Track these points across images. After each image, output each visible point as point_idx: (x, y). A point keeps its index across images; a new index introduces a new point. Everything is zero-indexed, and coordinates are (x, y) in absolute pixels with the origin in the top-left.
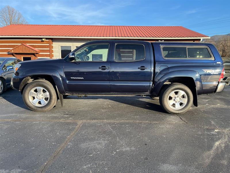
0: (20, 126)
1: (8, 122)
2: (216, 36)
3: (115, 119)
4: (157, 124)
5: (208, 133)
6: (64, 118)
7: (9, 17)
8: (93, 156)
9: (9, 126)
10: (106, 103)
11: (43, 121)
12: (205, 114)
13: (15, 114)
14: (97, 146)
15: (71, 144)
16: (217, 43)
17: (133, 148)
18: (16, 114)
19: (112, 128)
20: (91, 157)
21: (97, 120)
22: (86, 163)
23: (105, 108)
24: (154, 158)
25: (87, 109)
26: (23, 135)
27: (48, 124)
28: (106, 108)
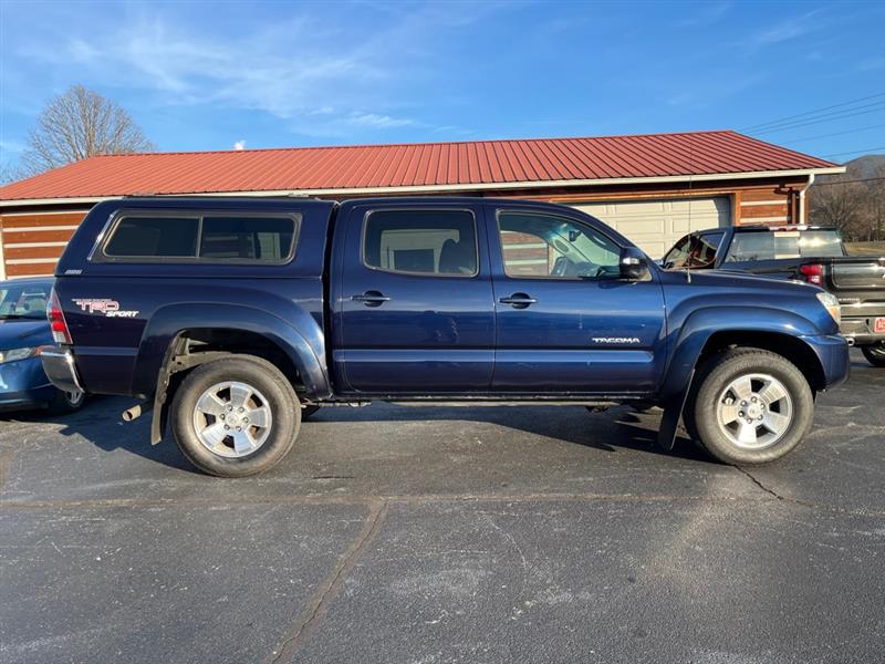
0: (165, 520)
1: (119, 509)
2: (868, 158)
3: (505, 489)
4: (665, 503)
5: (866, 533)
6: (320, 488)
7: (83, 128)
8: (441, 625)
9: (127, 522)
10: (462, 432)
11: (243, 500)
12: (849, 463)
13: (141, 478)
14: (452, 588)
15: (357, 583)
16: (873, 186)
17: (585, 596)
18: (144, 481)
19: (497, 523)
20: (434, 626)
21: (439, 492)
22: (418, 649)
23: (464, 451)
24: (670, 629)
25: (398, 454)
26: (180, 554)
27: (262, 513)
28: (466, 449)
